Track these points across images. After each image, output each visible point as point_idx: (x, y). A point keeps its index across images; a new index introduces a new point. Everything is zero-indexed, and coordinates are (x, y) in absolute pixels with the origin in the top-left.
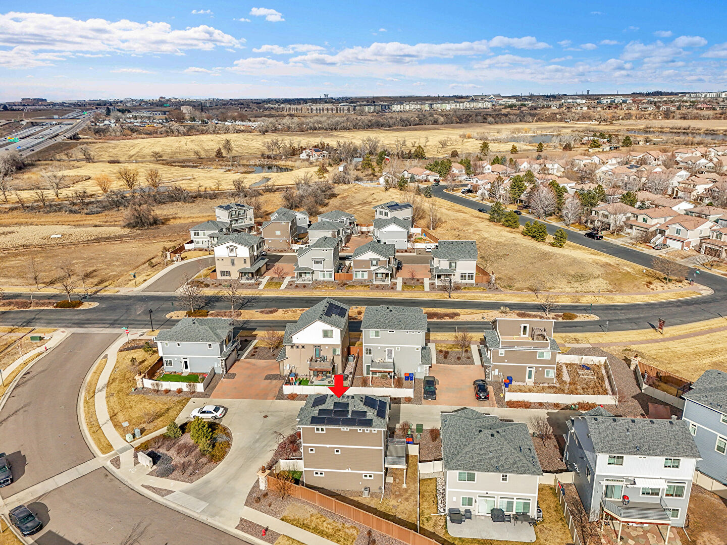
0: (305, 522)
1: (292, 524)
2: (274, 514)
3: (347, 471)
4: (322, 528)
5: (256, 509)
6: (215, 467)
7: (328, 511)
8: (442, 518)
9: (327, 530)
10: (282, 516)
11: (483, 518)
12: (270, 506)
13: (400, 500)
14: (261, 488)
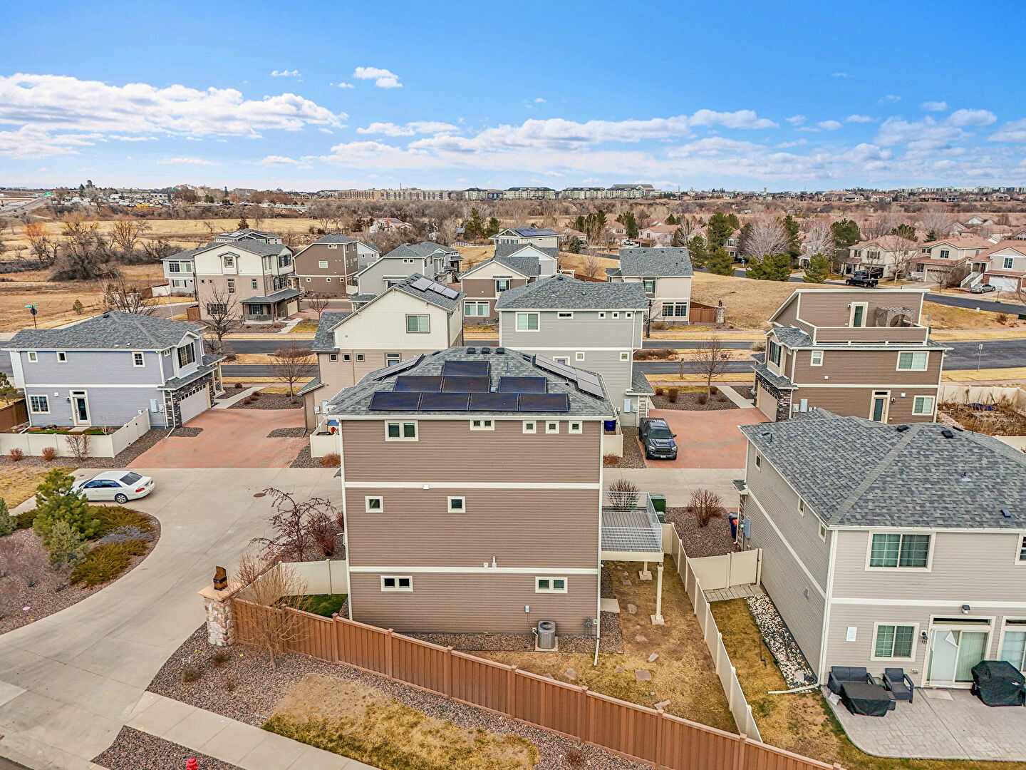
0: (347, 731)
1: (302, 740)
2: (243, 713)
3: (485, 569)
4: (405, 749)
5: (182, 699)
6: (84, 598)
7: (424, 694)
8: (810, 702)
9: (424, 754)
10: (268, 716)
11: (947, 695)
12: (231, 688)
13: (653, 657)
14: (212, 640)
